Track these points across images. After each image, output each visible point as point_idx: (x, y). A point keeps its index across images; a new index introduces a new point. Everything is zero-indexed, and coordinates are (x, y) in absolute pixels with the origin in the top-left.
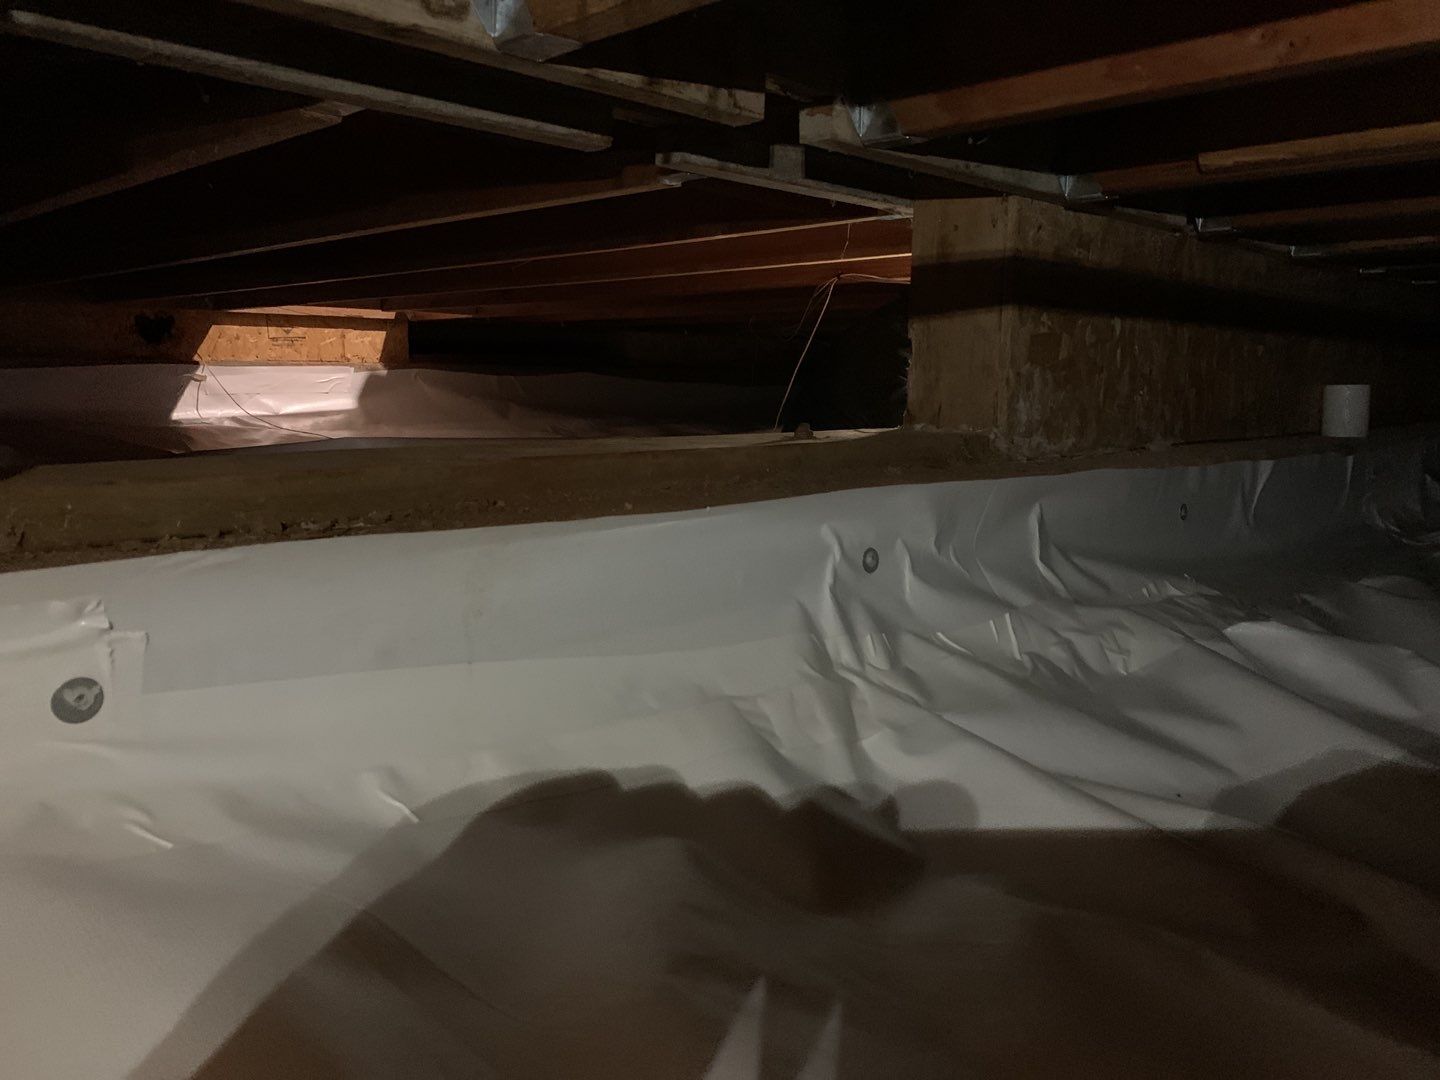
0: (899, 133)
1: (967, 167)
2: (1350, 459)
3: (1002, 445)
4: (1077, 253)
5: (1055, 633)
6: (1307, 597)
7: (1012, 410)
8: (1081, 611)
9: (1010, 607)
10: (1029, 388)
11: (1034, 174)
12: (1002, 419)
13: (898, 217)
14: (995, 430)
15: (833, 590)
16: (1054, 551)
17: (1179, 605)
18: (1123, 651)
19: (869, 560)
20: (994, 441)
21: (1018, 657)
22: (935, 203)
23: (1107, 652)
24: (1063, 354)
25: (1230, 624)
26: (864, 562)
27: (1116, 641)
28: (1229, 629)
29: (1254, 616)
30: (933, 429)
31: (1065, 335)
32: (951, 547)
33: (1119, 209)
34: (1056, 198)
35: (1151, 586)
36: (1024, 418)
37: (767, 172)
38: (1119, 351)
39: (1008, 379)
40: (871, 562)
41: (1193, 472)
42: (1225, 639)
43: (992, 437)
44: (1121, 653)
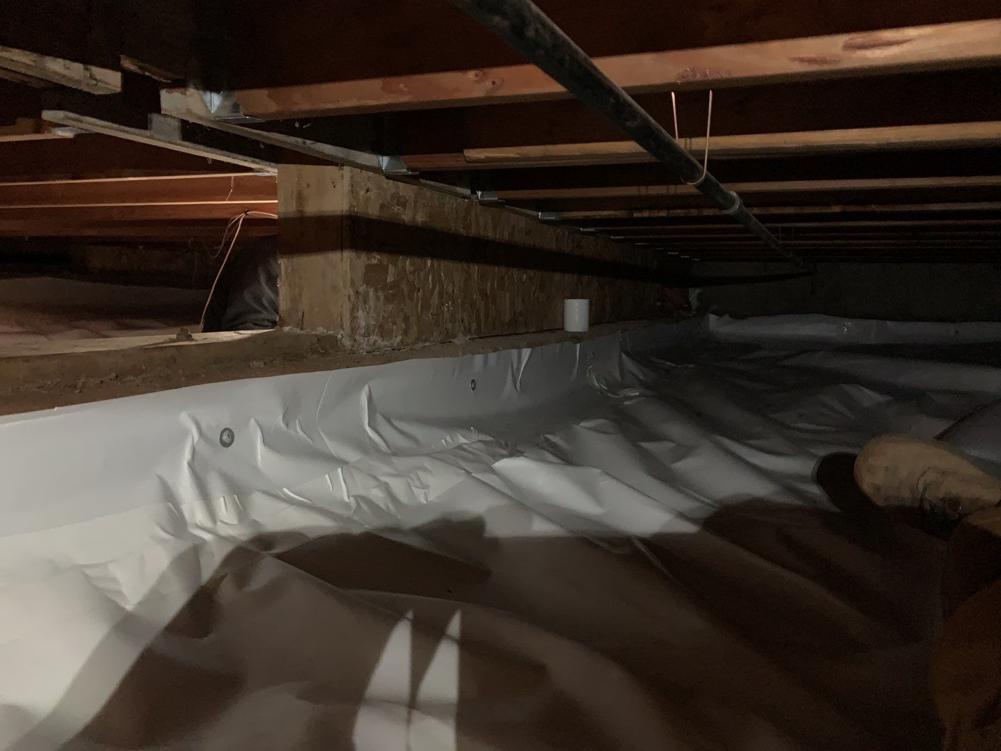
0: (241, 113)
1: (304, 143)
2: (578, 345)
3: (347, 343)
4: (396, 210)
5: (375, 478)
6: (549, 436)
7: (354, 318)
8: (395, 460)
9: (342, 463)
10: (365, 302)
11: (358, 153)
12: (347, 324)
13: (267, 174)
14: (342, 332)
15: (191, 465)
16: (380, 419)
17: (464, 450)
18: (424, 487)
19: (225, 438)
20: (341, 339)
21: (346, 499)
22: (292, 167)
23: (413, 488)
24: (390, 279)
25: (497, 461)
26: (221, 439)
27: (419, 479)
28: (496, 464)
29: (513, 453)
30: (298, 331)
31: (390, 266)
32: (297, 422)
33: (422, 181)
34: (377, 170)
35: (448, 438)
36: (363, 323)
37: (148, 133)
38: (430, 278)
39: (349, 296)
40: (227, 438)
41: (479, 358)
42: (493, 471)
43: (339, 336)
44: (423, 488)
